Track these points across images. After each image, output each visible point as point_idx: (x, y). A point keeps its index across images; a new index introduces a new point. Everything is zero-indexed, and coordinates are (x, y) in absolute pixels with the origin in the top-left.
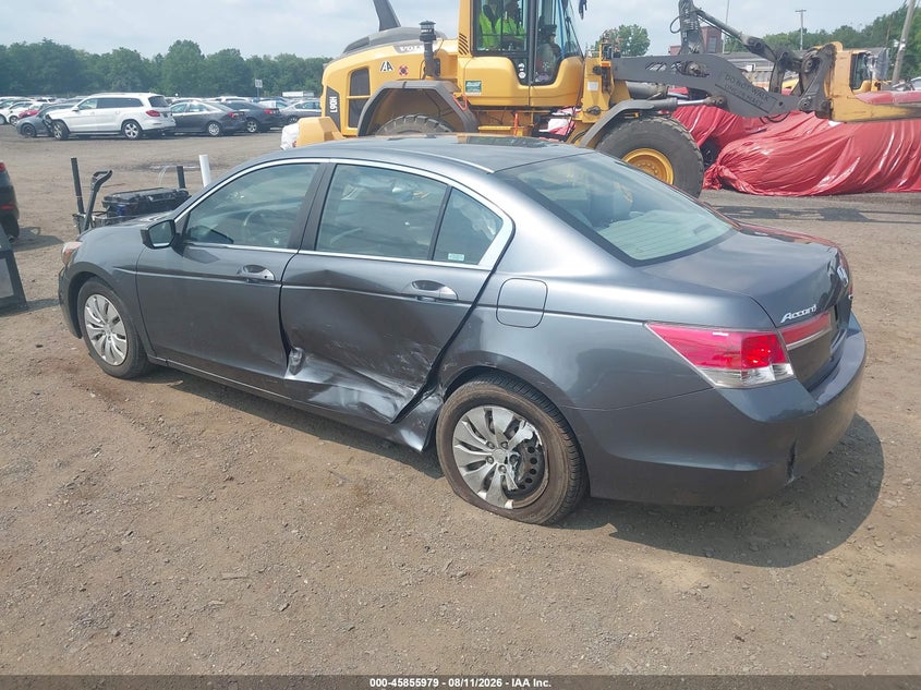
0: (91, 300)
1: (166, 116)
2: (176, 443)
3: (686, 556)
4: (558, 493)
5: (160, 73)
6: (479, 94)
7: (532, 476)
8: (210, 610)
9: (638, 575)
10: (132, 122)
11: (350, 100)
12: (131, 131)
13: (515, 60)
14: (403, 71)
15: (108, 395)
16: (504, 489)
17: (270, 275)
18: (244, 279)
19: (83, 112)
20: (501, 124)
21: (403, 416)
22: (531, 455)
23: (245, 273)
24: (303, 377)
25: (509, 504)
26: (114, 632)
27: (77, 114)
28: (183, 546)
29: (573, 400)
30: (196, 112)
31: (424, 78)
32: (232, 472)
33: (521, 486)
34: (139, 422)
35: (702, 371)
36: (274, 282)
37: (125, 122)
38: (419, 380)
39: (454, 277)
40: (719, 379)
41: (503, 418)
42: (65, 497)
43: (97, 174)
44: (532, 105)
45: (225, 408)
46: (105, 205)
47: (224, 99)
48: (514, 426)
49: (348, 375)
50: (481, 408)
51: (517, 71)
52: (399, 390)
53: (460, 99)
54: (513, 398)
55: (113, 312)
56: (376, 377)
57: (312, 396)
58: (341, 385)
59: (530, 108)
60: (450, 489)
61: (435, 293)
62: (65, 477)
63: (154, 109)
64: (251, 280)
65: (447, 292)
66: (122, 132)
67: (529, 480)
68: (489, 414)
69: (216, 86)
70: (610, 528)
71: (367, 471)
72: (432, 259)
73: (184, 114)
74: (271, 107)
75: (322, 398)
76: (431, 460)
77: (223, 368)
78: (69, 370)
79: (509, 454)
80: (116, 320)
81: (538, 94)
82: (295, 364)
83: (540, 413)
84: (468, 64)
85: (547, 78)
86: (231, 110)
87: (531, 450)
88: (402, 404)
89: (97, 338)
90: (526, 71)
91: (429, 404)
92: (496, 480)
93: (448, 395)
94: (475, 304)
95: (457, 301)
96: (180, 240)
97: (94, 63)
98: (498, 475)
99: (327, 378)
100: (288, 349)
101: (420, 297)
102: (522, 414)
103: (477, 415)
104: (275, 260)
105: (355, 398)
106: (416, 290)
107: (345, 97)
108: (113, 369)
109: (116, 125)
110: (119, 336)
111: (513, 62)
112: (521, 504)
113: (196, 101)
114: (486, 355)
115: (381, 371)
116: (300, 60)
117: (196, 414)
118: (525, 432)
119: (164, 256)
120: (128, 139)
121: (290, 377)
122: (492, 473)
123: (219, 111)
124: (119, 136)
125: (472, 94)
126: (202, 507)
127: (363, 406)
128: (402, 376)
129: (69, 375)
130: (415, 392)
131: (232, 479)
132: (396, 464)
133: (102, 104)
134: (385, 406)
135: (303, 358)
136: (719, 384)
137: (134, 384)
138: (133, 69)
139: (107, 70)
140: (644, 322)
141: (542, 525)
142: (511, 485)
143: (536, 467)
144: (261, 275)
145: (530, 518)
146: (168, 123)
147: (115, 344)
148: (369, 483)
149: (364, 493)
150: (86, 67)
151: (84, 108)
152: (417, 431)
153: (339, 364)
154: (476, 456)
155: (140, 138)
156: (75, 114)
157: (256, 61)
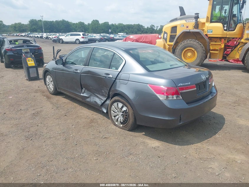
0: (48, 77)
1: (86, 38)
2: (57, 108)
3: (158, 141)
4: (130, 123)
5: (89, 28)
6: (212, 33)
7: (126, 119)
8: (50, 138)
9: (144, 143)
10: (78, 39)
11: (170, 35)
12: (78, 42)
13: (224, 24)
14: (187, 27)
15: (48, 98)
16: (120, 122)
17: (79, 72)
18: (74, 72)
19: (67, 37)
20: (216, 42)
21: (103, 104)
22: (126, 114)
23: (75, 71)
24: (85, 95)
25: (121, 126)
26: (31, 139)
27: (66, 38)
28: (51, 126)
29: (132, 101)
30: (94, 37)
31: (194, 29)
32: (67, 114)
33: (124, 121)
34: (52, 103)
35: (158, 95)
36: (80, 73)
37: (76, 39)
38: (106, 96)
39: (112, 73)
40: (161, 97)
41: (120, 105)
42: (32, 115)
43: (58, 50)
44: (227, 37)
45: (71, 102)
46: (59, 57)
47: (102, 34)
48: (122, 107)
49: (94, 95)
50: (116, 103)
51: (224, 27)
52: (103, 99)
53: (206, 35)
54: (122, 100)
55: (51, 79)
56: (98, 95)
57: (86, 99)
58: (92, 97)
59: (226, 38)
60: (111, 122)
61: (108, 76)
62: (33, 112)
63: (83, 36)
64: (76, 73)
65: (111, 76)
66: (75, 42)
67: (125, 120)
68: (118, 104)
69: (102, 31)
70: (144, 133)
71: (95, 117)
72: (109, 69)
73: (91, 38)
74: (112, 37)
75: (88, 100)
76: (107, 115)
77: (70, 93)
78: (43, 92)
79: (121, 113)
80: (52, 81)
81: (230, 34)
82: (83, 92)
83: (127, 104)
84: (209, 25)
85: (233, 29)
86: (102, 37)
87: (126, 113)
88: (103, 102)
89: (48, 85)
90: (227, 27)
91: (108, 102)
92: (119, 120)
93: (111, 99)
94: (116, 79)
95: (112, 78)
96: (64, 64)
97: (74, 25)
98: (119, 118)
99: (89, 95)
100: (82, 89)
101: (106, 77)
102: (124, 105)
103: (115, 104)
104: (80, 68)
105: (94, 100)
106: (105, 75)
107: (169, 34)
108: (51, 92)
109: (74, 40)
110: (52, 85)
111: (223, 25)
112: (124, 125)
113: (95, 35)
114: (117, 90)
115: (99, 94)
116: (124, 25)
117: (65, 103)
118: (124, 109)
119: (61, 66)
120: (77, 44)
121: (82, 95)
122: (118, 118)
123: (99, 37)
124: (74, 43)
125: (209, 33)
126: (57, 120)
127: (95, 102)
128: (103, 95)
129: (42, 93)
130: (105, 99)
131: (66, 115)
132: (102, 116)
133: (72, 35)
134: (99, 102)
135: (85, 90)
136: (161, 99)
137: (54, 96)
138: (82, 27)
139: (76, 27)
140: (147, 84)
141: (128, 131)
142: (122, 121)
143: (127, 117)
144: (77, 71)
145: (125, 129)
146: (86, 40)
147: (51, 87)
148: (94, 119)
149: (92, 121)
150: (72, 26)
151: (67, 36)
152: (105, 108)
153: (91, 92)
154: (116, 114)
155: (79, 43)
156: (65, 37)
157: (113, 25)
